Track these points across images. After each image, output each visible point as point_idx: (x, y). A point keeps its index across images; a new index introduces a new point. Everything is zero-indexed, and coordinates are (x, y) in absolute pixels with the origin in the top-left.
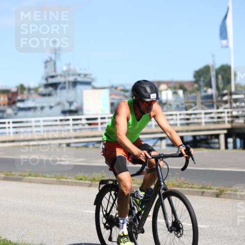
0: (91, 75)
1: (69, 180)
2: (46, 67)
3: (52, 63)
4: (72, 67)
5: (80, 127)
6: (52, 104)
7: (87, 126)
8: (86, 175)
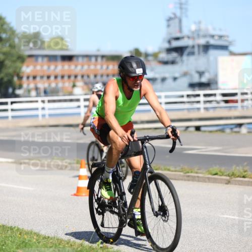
0: (228, 36)
1: (200, 175)
2: (168, 26)
3: (177, 21)
4: (203, 26)
5: (214, 105)
6: (177, 75)
7: (223, 104)
8: (223, 169)
